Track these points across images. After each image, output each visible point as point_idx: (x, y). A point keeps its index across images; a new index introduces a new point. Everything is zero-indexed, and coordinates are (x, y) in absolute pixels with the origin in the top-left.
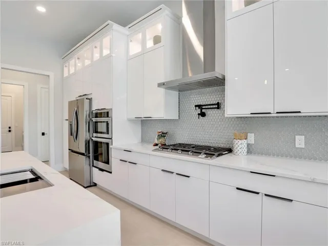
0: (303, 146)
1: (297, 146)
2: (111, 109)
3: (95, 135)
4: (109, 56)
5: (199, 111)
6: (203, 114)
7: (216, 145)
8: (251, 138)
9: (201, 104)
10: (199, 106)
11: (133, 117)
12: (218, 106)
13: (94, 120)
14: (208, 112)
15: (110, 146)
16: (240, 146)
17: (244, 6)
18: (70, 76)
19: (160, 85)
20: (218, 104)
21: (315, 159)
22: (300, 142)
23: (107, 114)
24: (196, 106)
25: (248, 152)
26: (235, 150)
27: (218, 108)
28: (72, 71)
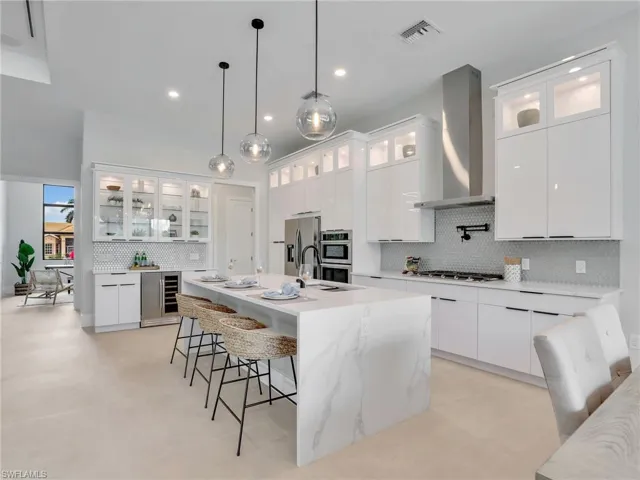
0: (584, 271)
1: (578, 271)
2: (351, 231)
3: (323, 260)
4: (348, 170)
5: (462, 233)
6: (467, 237)
7: (484, 272)
8: (526, 264)
9: (465, 225)
10: (463, 228)
11: (376, 239)
12: (487, 228)
13: (323, 242)
14: (473, 235)
15: (350, 273)
16: (513, 272)
17: (517, 127)
18: (281, 188)
19: (416, 206)
20: (486, 225)
21: (597, 284)
22: (581, 267)
23: (346, 236)
24: (458, 227)
25: (522, 279)
26: (506, 276)
27: (486, 230)
28: (285, 180)
